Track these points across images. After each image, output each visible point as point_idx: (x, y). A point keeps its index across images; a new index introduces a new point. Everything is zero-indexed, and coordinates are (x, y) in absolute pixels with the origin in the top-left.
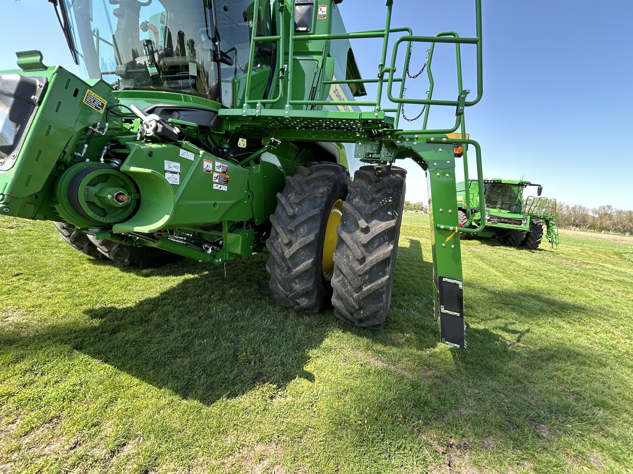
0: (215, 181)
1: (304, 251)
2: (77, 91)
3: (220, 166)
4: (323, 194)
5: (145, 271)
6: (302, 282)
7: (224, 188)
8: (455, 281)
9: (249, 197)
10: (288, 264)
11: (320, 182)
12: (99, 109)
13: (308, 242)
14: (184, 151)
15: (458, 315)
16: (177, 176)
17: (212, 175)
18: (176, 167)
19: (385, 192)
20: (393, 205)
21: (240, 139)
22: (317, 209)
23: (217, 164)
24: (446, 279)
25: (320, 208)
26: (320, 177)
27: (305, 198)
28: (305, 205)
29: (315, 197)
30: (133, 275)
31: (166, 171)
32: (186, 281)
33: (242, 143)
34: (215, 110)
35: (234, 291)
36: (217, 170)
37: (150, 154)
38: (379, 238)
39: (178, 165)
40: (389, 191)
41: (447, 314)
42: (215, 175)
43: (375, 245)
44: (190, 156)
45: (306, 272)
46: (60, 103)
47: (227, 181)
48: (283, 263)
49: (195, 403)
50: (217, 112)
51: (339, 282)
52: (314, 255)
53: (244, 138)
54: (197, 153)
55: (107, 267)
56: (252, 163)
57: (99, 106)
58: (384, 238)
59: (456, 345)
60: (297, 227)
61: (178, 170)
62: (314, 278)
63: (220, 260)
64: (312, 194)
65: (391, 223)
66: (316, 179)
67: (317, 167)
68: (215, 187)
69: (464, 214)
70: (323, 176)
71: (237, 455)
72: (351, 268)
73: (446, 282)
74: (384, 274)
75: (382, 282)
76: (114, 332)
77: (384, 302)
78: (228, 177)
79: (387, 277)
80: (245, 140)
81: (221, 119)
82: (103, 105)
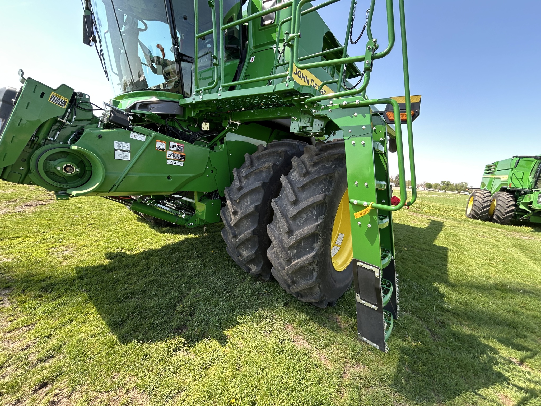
0: (169, 158)
1: (247, 221)
2: (43, 94)
3: (175, 146)
4: (268, 168)
6: (247, 249)
7: (181, 164)
8: (371, 267)
9: (212, 172)
10: (235, 232)
11: (271, 158)
12: (62, 106)
13: (248, 212)
14: (135, 134)
15: (376, 308)
16: (128, 154)
17: (166, 152)
18: (126, 146)
19: (322, 166)
20: (327, 179)
21: (204, 123)
22: (259, 182)
23: (171, 144)
24: (361, 264)
25: (262, 182)
26: (270, 153)
27: (251, 172)
28: (252, 179)
29: (261, 172)
30: (154, 231)
31: (116, 150)
32: (187, 240)
33: (206, 126)
34: (177, 100)
35: (214, 251)
36: (171, 148)
37: (100, 137)
38: (307, 213)
39: (129, 145)
40: (327, 165)
41: (363, 305)
42: (169, 153)
43: (303, 219)
44: (142, 138)
45: (248, 240)
46: (29, 103)
47: (184, 158)
48: (230, 230)
50: (178, 102)
51: (274, 253)
52: (256, 225)
53: (207, 122)
54: (148, 135)
55: (143, 224)
56: (218, 143)
57: (62, 103)
58: (312, 212)
59: (375, 345)
60: (242, 198)
61: (129, 149)
62: (257, 247)
63: (193, 224)
64: (257, 169)
65: (318, 197)
66: (266, 155)
67: (273, 144)
68: (169, 162)
69: (509, 196)
70: (274, 152)
71: (113, 393)
72: (281, 241)
73: (361, 267)
74: (312, 249)
75: (307, 258)
76: (111, 271)
77: (313, 280)
78: (185, 154)
79: (313, 253)
80: (208, 124)
81: (184, 107)
82: (65, 102)
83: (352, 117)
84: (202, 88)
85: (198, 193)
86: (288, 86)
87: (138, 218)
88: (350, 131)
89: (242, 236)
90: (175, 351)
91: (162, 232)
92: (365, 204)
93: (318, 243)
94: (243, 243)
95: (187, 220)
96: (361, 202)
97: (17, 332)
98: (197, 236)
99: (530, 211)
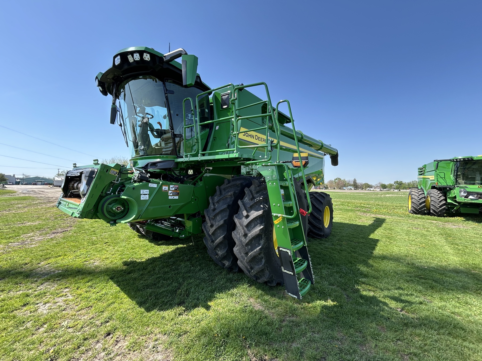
0: (170, 195)
1: (220, 231)
2: (107, 170)
3: (173, 187)
4: (231, 195)
5: (160, 242)
6: (221, 250)
7: (176, 197)
8: (286, 250)
9: (196, 200)
10: (212, 238)
11: (232, 188)
13: (220, 225)
14: (151, 184)
15: (292, 274)
16: (148, 196)
17: (168, 192)
18: (146, 192)
19: (262, 193)
20: (264, 201)
21: (189, 170)
22: (226, 205)
23: (171, 186)
24: (282, 249)
25: (227, 205)
26: (232, 185)
27: (221, 199)
28: (221, 203)
29: (227, 198)
30: (153, 245)
31: (141, 195)
32: (178, 248)
33: (191, 172)
34: (173, 159)
35: (198, 255)
36: (171, 189)
37: (134, 189)
38: (254, 222)
39: (148, 190)
40: (264, 192)
41: (286, 273)
42: (170, 192)
43: (252, 226)
44: (155, 186)
45: (221, 243)
46: (101, 177)
47: (178, 194)
48: (209, 238)
49: (143, 310)
50: (174, 161)
51: (238, 250)
52: (226, 233)
53: (191, 169)
54: (158, 183)
55: (144, 240)
56: (199, 181)
57: (115, 173)
58: (257, 222)
59: (295, 296)
60: (215, 216)
61: (148, 193)
62: (227, 247)
63: (184, 236)
64: (224, 197)
65: (260, 213)
66: (229, 187)
67: (233, 179)
68: (170, 198)
70: (234, 185)
71: (147, 336)
72: (241, 241)
73: (281, 250)
74: (259, 245)
75: (257, 250)
76: (129, 273)
77: (262, 265)
78: (179, 191)
79: (260, 247)
80: (192, 171)
81: (178, 163)
82: (117, 172)
83: (268, 171)
84: (189, 154)
85: (187, 214)
86: (235, 156)
87: (139, 235)
88: (268, 178)
89: (218, 241)
90: (180, 315)
91: (159, 245)
92: (279, 215)
93: (263, 241)
94: (218, 245)
95: (179, 233)
96: (277, 214)
97: (83, 311)
98: (185, 246)
99: (457, 204)
